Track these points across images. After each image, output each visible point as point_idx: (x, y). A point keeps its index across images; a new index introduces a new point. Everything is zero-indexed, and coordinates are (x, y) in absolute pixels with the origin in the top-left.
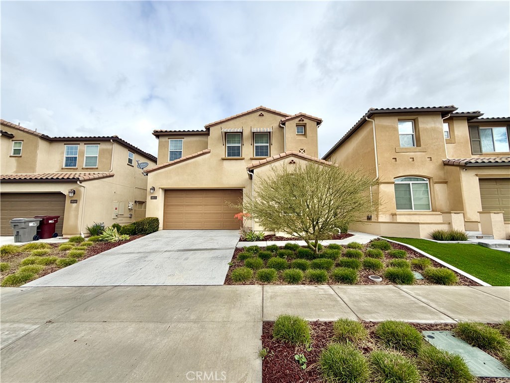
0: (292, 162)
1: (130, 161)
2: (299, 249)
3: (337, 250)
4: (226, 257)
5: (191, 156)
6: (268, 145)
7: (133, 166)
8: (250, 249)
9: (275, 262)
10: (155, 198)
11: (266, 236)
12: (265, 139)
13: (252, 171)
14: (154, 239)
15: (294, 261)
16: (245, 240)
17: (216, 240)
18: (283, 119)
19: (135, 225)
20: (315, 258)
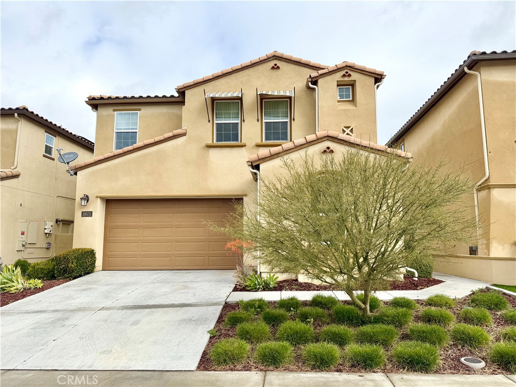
0: (328, 151)
1: (48, 150)
2: (338, 305)
3: (404, 309)
4: (206, 320)
5: (152, 141)
6: (288, 120)
7: (53, 159)
8: (249, 305)
9: (290, 329)
10: (90, 214)
11: (281, 282)
12: (281, 110)
13: (257, 167)
14: (84, 287)
15: (325, 328)
16: (244, 289)
17: (193, 288)
18: (314, 74)
19: (54, 263)
20: (364, 323)
